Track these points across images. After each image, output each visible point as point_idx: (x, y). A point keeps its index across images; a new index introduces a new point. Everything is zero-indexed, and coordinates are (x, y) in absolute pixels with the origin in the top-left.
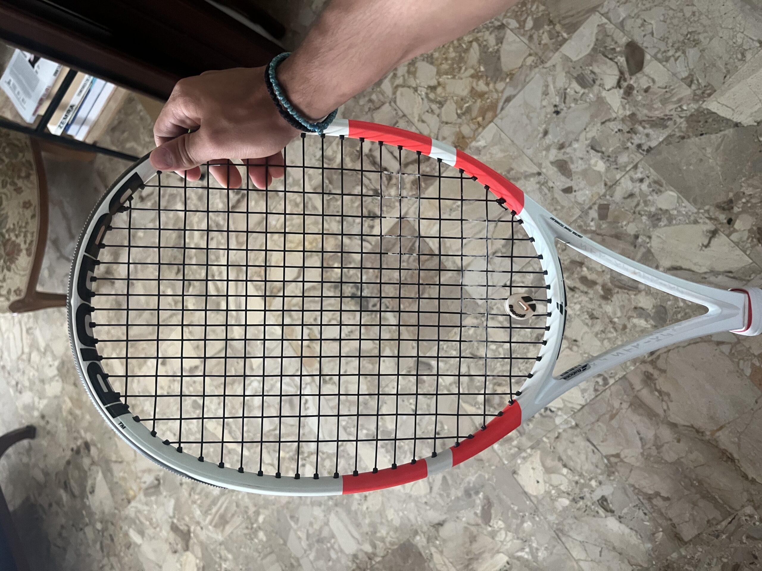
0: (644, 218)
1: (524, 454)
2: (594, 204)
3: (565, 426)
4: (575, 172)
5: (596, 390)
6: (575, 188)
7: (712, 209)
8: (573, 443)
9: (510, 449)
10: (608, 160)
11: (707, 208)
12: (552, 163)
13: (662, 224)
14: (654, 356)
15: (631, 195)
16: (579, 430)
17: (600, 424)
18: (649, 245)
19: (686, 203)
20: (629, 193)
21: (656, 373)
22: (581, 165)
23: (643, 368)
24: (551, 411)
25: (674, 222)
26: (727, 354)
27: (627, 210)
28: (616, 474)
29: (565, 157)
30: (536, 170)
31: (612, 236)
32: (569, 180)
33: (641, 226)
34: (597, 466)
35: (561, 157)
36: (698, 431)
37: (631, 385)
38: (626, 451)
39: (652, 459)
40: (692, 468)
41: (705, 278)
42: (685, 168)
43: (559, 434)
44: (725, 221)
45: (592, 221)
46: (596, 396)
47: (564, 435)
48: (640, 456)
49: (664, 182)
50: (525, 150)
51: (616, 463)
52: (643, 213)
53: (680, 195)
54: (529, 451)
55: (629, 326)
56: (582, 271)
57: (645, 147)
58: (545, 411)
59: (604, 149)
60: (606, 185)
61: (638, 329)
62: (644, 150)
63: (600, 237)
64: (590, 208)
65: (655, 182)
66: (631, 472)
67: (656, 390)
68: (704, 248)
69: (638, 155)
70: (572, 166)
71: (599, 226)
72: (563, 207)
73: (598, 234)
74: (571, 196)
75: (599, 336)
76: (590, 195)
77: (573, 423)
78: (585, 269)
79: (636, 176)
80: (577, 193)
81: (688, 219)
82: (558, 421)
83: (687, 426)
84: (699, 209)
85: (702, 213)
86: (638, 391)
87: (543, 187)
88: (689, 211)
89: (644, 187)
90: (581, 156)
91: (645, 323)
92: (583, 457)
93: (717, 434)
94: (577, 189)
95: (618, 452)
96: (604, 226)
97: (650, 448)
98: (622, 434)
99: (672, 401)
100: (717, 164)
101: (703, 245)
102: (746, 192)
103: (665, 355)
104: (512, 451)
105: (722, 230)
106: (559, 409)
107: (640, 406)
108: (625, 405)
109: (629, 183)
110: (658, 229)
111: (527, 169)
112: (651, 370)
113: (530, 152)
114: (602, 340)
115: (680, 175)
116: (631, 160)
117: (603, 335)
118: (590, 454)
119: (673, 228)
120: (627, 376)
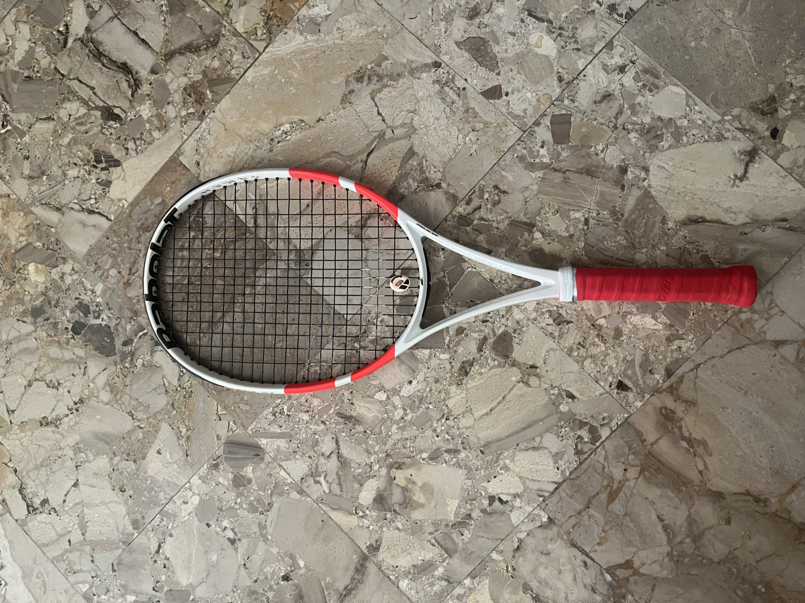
0: (633, 136)
1: (459, 590)
2: (544, 115)
3: (531, 526)
4: (502, 60)
5: (578, 452)
6: (504, 89)
7: (745, 114)
8: (548, 554)
9: (432, 585)
10: (560, 35)
11: (736, 111)
12: (458, 44)
13: (664, 144)
14: (673, 379)
15: (607, 96)
16: (555, 529)
17: (591, 511)
18: (645, 183)
19: (701, 106)
20: (602, 92)
21: (679, 409)
22: (513, 46)
23: (657, 401)
24: (500, 500)
25: (685, 138)
26: (792, 360)
27: (602, 124)
28: (630, 597)
29: (483, 33)
30: (429, 57)
31: (580, 172)
32: (493, 75)
33: (628, 150)
34: (593, 590)
35: (474, 32)
36: (757, 500)
37: (639, 434)
38: (643, 554)
39: (686, 560)
40: (754, 563)
41: (746, 234)
42: (693, 44)
43: (520, 541)
44: (768, 133)
45: (542, 147)
46: (581, 463)
47: (530, 543)
48: (667, 559)
49: (662, 70)
50: (406, 22)
51: (627, 579)
52: (630, 127)
53: (690, 93)
54: (467, 582)
55: (626, 331)
56: (533, 239)
57: (623, 10)
58: (490, 505)
59: (551, 15)
60: (560, 79)
61: (641, 334)
62: (621, 15)
63: (560, 175)
64: (537, 123)
65: (646, 71)
66: (653, 590)
67: (683, 438)
68: (737, 181)
69: (612, 23)
70: (496, 49)
71: (556, 156)
72: (486, 124)
73: (555, 170)
74: (501, 103)
75: (575, 354)
76: (534, 101)
77: (545, 519)
78: (538, 235)
79: (613, 62)
80: (510, 98)
81: (708, 132)
82: (515, 517)
83: (741, 494)
84: (725, 114)
85: (728, 121)
86: (652, 444)
87: (446, 89)
88: (708, 118)
89: (628, 80)
90: (511, 29)
91: (654, 322)
92: (568, 577)
93: (788, 500)
94: (510, 90)
95: (629, 558)
96: (564, 154)
97: (681, 542)
98: (631, 525)
99: (711, 455)
100: (744, 37)
101: (736, 176)
102: (794, 82)
103: (691, 375)
104: (436, 588)
105: (764, 148)
106: (516, 496)
107: (658, 470)
108: (632, 473)
109: (602, 74)
110: (659, 155)
111: (413, 58)
112: (670, 403)
113: (414, 25)
114: (581, 361)
115: (687, 57)
116: (601, 34)
117: (582, 351)
118: (580, 570)
119: (683, 149)
120: (630, 420)
